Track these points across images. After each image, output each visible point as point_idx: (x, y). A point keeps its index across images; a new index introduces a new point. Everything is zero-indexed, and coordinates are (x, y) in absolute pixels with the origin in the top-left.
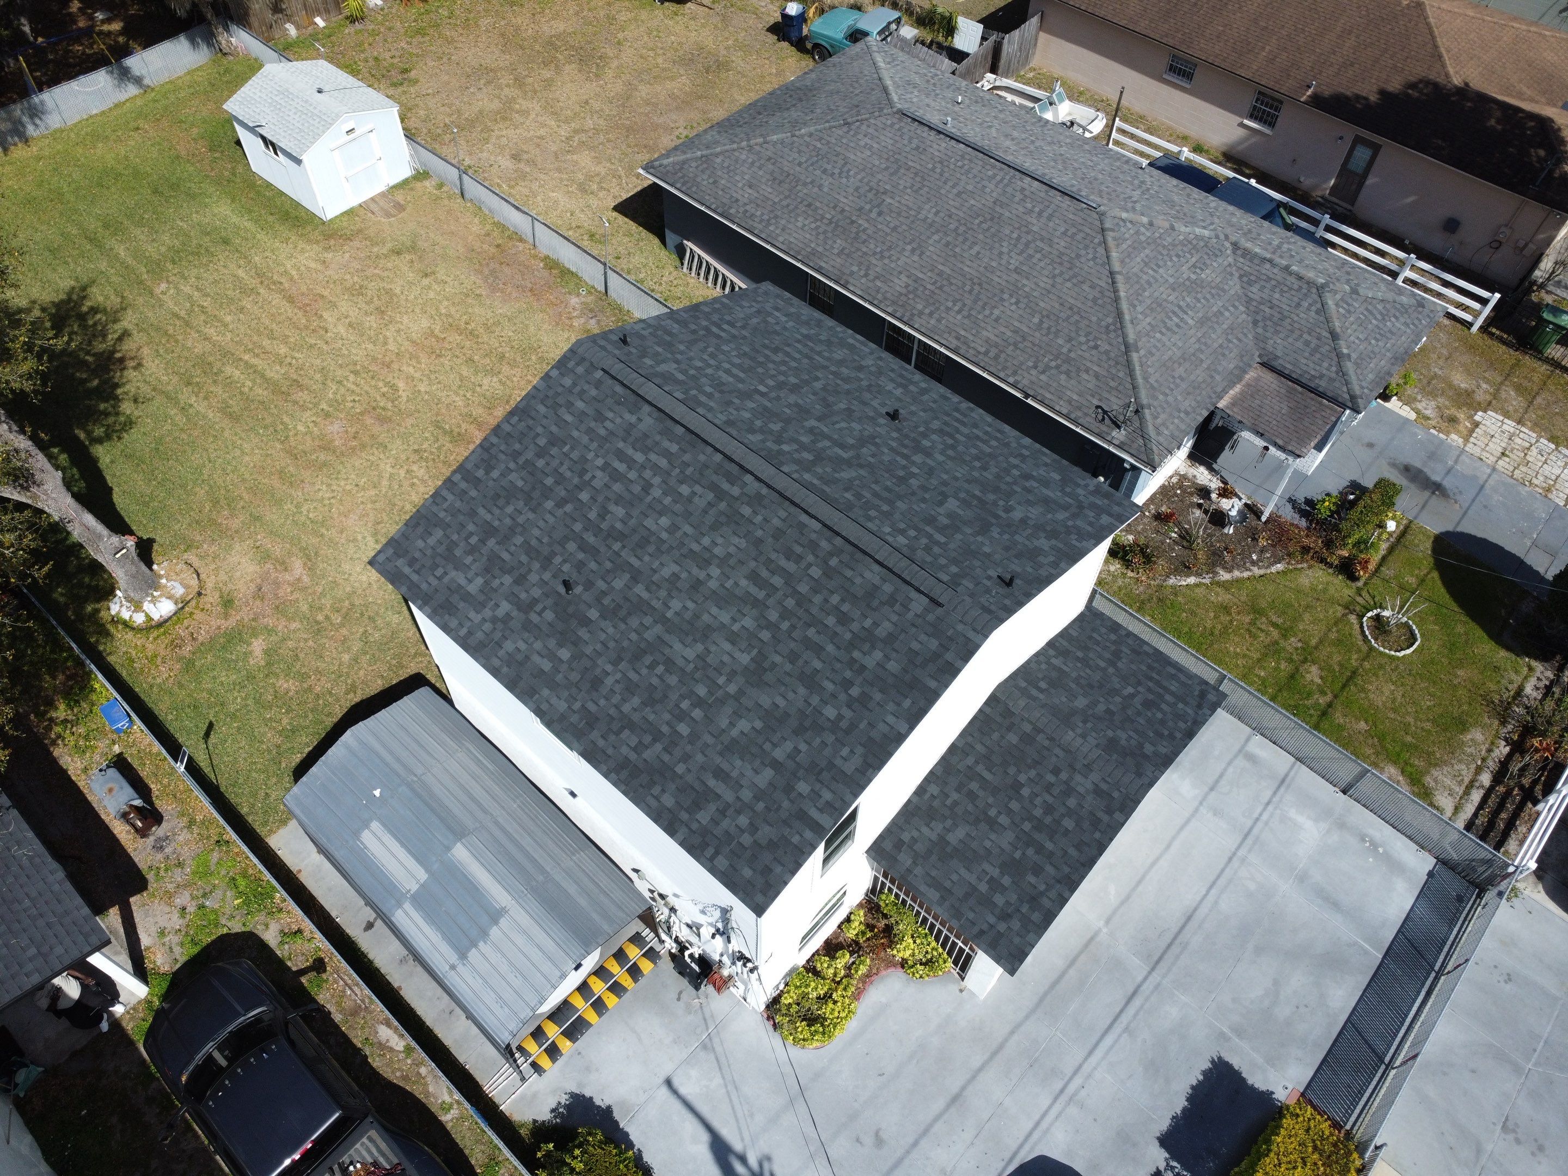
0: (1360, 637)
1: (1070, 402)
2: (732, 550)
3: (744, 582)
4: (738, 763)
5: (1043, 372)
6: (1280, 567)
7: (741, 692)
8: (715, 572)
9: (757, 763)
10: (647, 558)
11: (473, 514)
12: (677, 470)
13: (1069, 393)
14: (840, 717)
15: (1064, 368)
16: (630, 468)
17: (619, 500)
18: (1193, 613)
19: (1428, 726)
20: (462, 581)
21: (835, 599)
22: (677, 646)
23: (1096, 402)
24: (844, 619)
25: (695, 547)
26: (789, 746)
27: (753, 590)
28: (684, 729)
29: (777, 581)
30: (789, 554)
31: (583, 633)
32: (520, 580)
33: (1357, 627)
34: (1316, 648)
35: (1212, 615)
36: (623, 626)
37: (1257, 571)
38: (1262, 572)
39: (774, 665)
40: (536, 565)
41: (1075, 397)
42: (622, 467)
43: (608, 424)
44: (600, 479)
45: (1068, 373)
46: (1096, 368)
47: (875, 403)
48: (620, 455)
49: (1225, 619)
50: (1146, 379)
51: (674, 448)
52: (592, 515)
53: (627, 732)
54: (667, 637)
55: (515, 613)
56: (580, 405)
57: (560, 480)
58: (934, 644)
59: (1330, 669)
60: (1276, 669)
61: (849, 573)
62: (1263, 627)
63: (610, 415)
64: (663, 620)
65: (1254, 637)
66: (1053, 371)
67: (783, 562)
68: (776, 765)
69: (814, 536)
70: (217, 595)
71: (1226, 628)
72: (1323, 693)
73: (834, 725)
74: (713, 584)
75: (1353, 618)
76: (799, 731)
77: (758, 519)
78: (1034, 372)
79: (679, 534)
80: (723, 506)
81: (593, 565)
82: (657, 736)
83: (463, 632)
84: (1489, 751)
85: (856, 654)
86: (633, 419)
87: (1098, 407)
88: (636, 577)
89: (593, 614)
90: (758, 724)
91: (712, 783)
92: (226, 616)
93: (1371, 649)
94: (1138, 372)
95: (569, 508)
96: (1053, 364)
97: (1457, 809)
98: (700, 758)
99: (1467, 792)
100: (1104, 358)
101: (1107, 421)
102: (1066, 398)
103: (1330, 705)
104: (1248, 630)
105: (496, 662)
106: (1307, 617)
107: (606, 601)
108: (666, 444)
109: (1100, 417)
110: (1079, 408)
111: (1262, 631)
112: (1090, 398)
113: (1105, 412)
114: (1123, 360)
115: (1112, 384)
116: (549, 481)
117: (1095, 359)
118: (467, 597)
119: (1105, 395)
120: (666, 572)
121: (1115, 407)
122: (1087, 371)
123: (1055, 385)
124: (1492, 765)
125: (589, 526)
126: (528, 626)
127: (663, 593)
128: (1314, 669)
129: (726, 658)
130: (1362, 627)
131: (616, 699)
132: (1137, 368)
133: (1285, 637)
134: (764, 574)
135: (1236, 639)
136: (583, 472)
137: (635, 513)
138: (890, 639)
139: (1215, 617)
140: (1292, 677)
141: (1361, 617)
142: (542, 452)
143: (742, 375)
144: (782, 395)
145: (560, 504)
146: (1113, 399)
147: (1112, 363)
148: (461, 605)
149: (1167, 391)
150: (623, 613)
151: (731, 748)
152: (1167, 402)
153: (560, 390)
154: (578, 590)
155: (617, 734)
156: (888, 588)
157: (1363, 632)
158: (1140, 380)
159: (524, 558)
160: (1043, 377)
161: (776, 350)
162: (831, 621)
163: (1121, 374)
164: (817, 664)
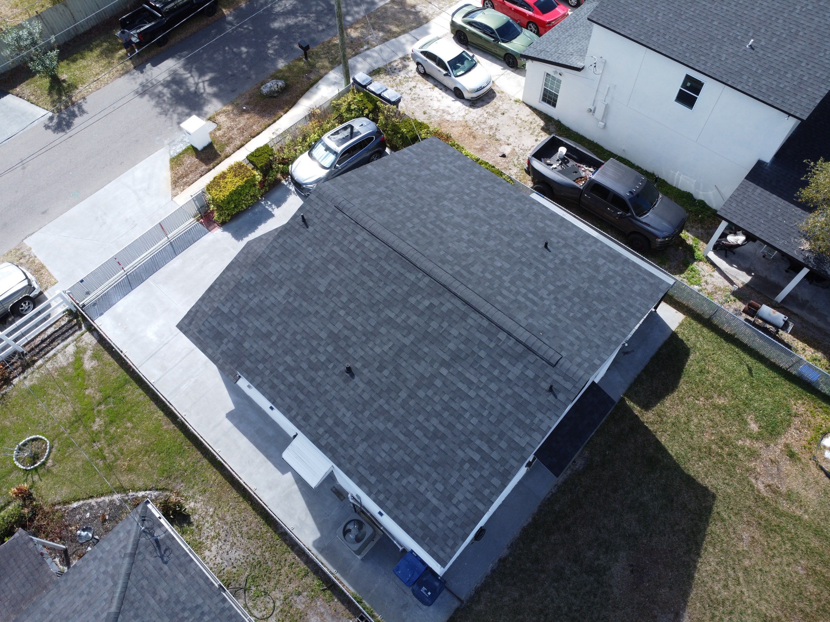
0: (54, 450)
1: (186, 573)
2: (457, 243)
3: (448, 229)
4: (446, 174)
5: (197, 607)
6: (75, 505)
7: (447, 192)
8: (464, 237)
9: (437, 172)
10: (505, 251)
11: (618, 293)
12: (495, 286)
13: (184, 581)
14: (399, 176)
15: (180, 607)
16: (525, 294)
17: (529, 280)
18: (152, 467)
19: (51, 391)
20: (611, 266)
21: (399, 213)
22: (481, 215)
23: (166, 568)
24: (395, 205)
25: (478, 250)
26: (423, 173)
27: (444, 226)
28: (473, 188)
29: (431, 226)
30: (423, 234)
31: (533, 230)
32: (575, 258)
33: (51, 456)
34: (86, 441)
35: (141, 465)
36: (512, 227)
37: (93, 502)
38: (90, 501)
39: (431, 197)
40: (569, 262)
41: (180, 576)
42: (531, 296)
43: (548, 322)
44: (544, 293)
45: (177, 602)
46: (152, 602)
47: (362, 385)
48: (534, 303)
49: (134, 463)
50: (115, 584)
51: (499, 298)
52: (542, 277)
53: (501, 193)
54: (488, 219)
55: (573, 245)
56: (572, 338)
57: (569, 299)
58: (350, 187)
59: (85, 427)
60: (117, 428)
61: (391, 221)
62: (112, 456)
63: (547, 327)
64: (489, 224)
65: (121, 451)
66: (189, 605)
67: (428, 233)
68: (429, 170)
69: (410, 239)
70: (803, 460)
71: (136, 455)
72: (99, 412)
73: (401, 174)
74: (465, 232)
75: (50, 463)
76: (418, 177)
77: (442, 253)
78: (206, 609)
79: (489, 257)
80: (464, 263)
81: (536, 255)
82: (485, 188)
83: (599, 244)
84: (25, 378)
85: (389, 193)
86: (530, 320)
87: (166, 563)
88: (509, 244)
89: (529, 235)
90: (437, 182)
91: (458, 171)
92: (787, 446)
93: (52, 441)
94: (119, 590)
95: (559, 284)
96: (186, 614)
97: (66, 347)
98: (464, 178)
99: (55, 355)
100: (140, 612)
101: (163, 548)
102: (189, 576)
103: (100, 404)
104: (122, 454)
105: (574, 229)
106: (79, 464)
107: (523, 239)
108: (505, 301)
109: (168, 553)
110: (181, 565)
111: (114, 454)
112: (169, 573)
113: (162, 557)
114: (126, 606)
115: (145, 583)
116: (576, 300)
117: (149, 611)
118: (604, 258)
119: (155, 573)
120: (491, 243)
121: (152, 559)
122: (161, 600)
123: (193, 592)
124: (30, 370)
125: (544, 273)
126: (564, 239)
127: (493, 235)
128: (95, 427)
129: (455, 205)
130: (48, 456)
131: (508, 204)
132: (117, 595)
133: (101, 450)
134: (438, 231)
135: (132, 448)
136: (556, 299)
137: (516, 272)
138: (372, 193)
139: (139, 464)
140: (112, 422)
141: (44, 464)
142: (587, 316)
143: (460, 385)
144: (430, 369)
145: (565, 287)
146: (150, 567)
147: (136, 605)
148: (605, 255)
149: (102, 577)
150: (513, 232)
151: (450, 178)
152: (107, 565)
153: (589, 350)
154: (541, 246)
155: (504, 194)
156: (370, 211)
157: (50, 452)
158: (121, 583)
159: (576, 266)
160: (200, 601)
161: (436, 435)
162: (401, 206)
163: (135, 590)
164: (409, 194)
